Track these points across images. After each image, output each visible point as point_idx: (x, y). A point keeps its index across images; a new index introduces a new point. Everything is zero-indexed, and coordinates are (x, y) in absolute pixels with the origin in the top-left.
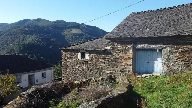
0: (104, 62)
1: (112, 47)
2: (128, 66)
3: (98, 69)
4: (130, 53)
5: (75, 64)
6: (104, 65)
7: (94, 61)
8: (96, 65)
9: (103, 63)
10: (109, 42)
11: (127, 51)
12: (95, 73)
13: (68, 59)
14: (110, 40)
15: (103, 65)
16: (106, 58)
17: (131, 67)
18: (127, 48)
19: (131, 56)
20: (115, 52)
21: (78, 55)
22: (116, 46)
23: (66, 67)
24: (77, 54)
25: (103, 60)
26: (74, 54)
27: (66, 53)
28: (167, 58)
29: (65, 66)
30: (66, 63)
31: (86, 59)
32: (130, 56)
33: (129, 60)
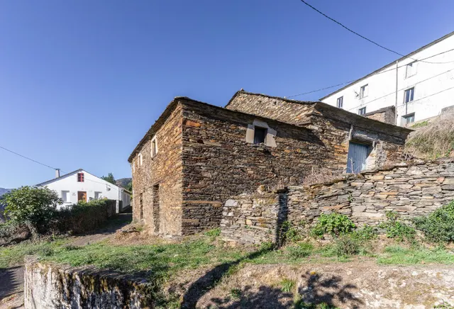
0: (306, 155)
1: (322, 128)
2: (342, 166)
3: (293, 170)
4: (346, 143)
5: (234, 157)
6: (306, 162)
7: (287, 151)
8: (291, 160)
9: (303, 157)
10: (318, 116)
11: (342, 140)
12: (286, 179)
13: (208, 138)
14: (322, 112)
15: (304, 161)
16: (310, 148)
17: (345, 167)
18: (342, 134)
19: (347, 149)
20: (327, 138)
21: (245, 131)
22: (328, 128)
23: (200, 164)
24: (242, 128)
25: (305, 152)
26: (233, 126)
27: (201, 119)
28: (379, 155)
29: (196, 161)
30: (201, 150)
31: (268, 145)
32: (345, 149)
33: (344, 156)
